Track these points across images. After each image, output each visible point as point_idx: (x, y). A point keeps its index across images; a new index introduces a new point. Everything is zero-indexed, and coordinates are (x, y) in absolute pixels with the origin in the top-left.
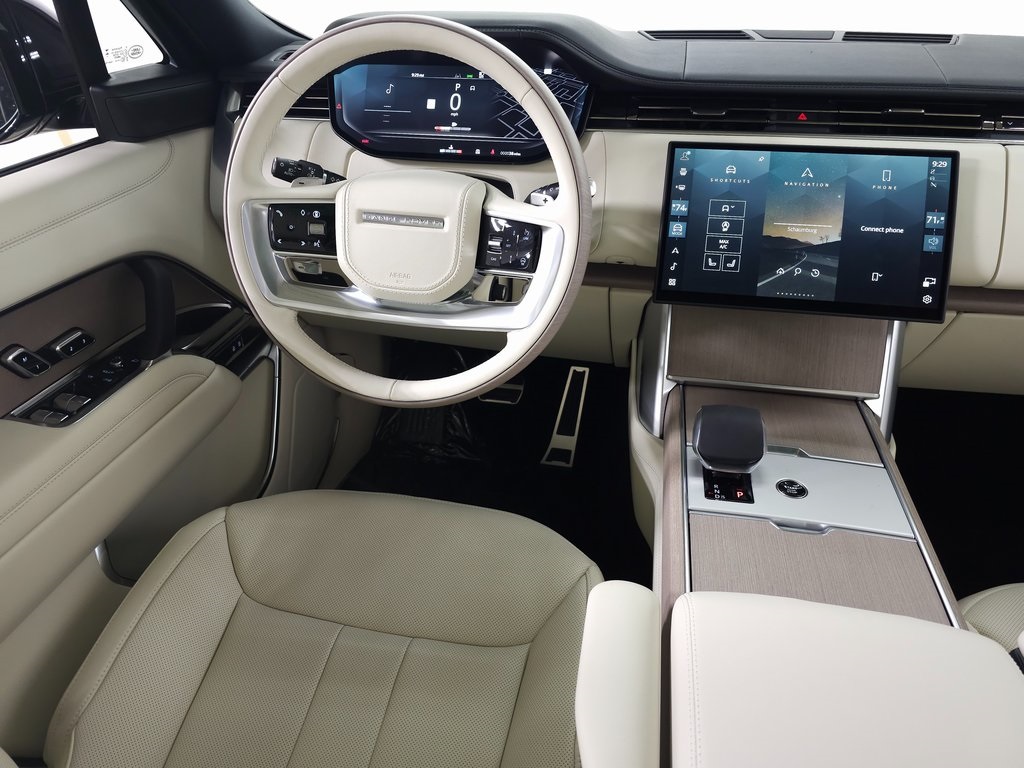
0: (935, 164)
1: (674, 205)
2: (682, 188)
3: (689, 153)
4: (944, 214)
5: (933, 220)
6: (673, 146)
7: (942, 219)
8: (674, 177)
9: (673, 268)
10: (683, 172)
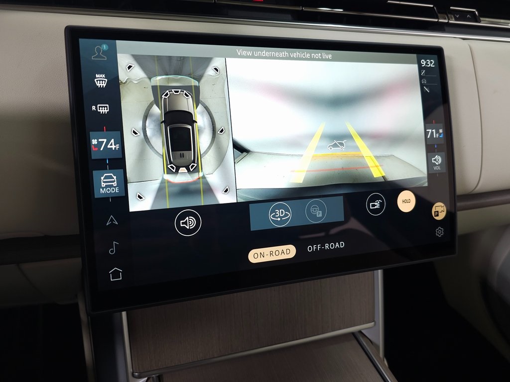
0: (423, 62)
1: (94, 142)
2: (104, 110)
3: (105, 47)
4: (441, 125)
5: (432, 132)
6: (74, 35)
7: (441, 131)
8: (85, 90)
9: (112, 251)
10: (101, 81)
